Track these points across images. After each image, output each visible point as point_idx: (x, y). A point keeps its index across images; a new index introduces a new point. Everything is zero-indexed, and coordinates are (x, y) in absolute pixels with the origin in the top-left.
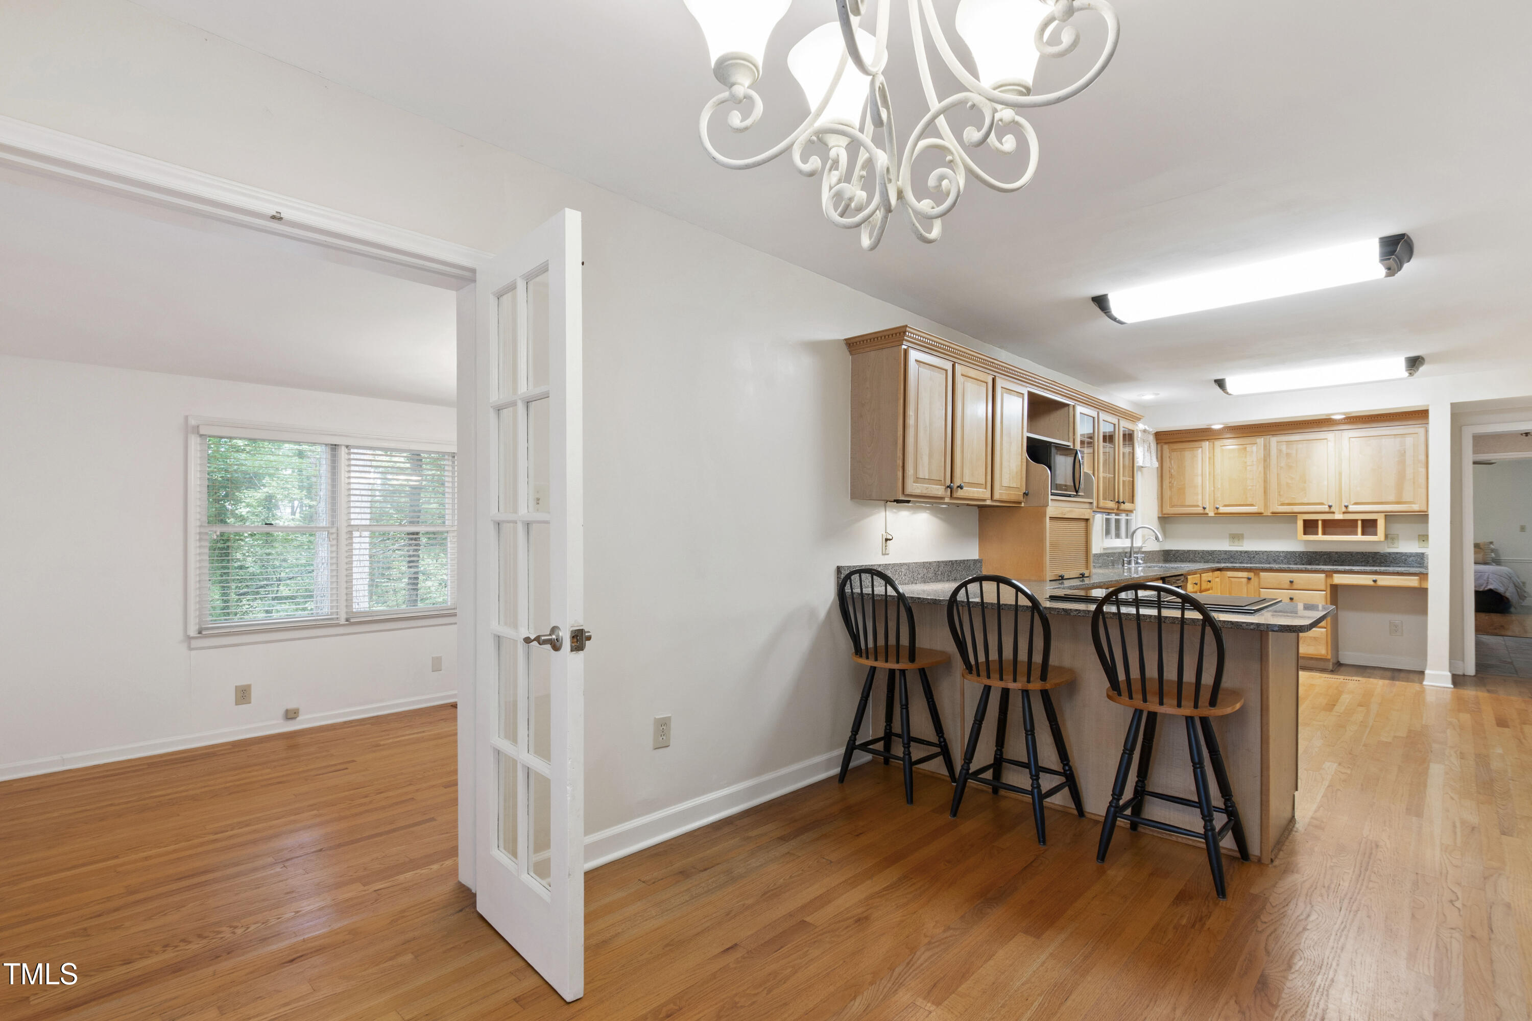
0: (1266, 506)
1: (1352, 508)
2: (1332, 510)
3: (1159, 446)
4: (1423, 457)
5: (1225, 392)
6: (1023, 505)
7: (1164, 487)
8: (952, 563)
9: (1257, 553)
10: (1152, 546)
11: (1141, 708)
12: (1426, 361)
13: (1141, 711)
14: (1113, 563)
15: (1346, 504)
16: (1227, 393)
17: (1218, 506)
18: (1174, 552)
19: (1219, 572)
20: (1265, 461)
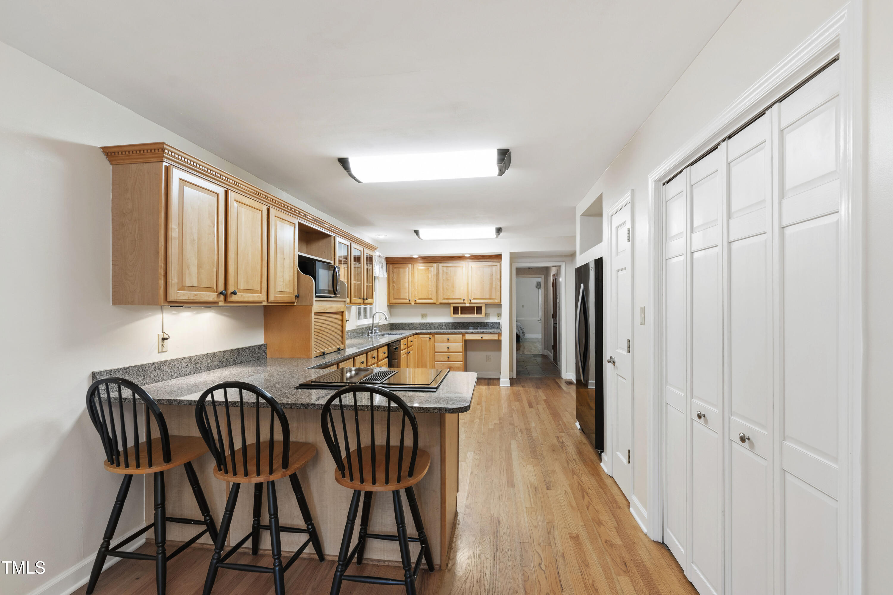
0: (437, 299)
1: (473, 301)
2: (465, 302)
3: (388, 265)
4: (499, 277)
5: (419, 238)
6: (295, 304)
7: (390, 288)
8: (238, 350)
9: (433, 324)
10: (383, 322)
11: (359, 489)
12: (503, 230)
13: (360, 492)
14: (363, 334)
15: (470, 299)
16: (420, 238)
17: (416, 299)
18: (395, 324)
19: (416, 335)
20: (437, 276)
